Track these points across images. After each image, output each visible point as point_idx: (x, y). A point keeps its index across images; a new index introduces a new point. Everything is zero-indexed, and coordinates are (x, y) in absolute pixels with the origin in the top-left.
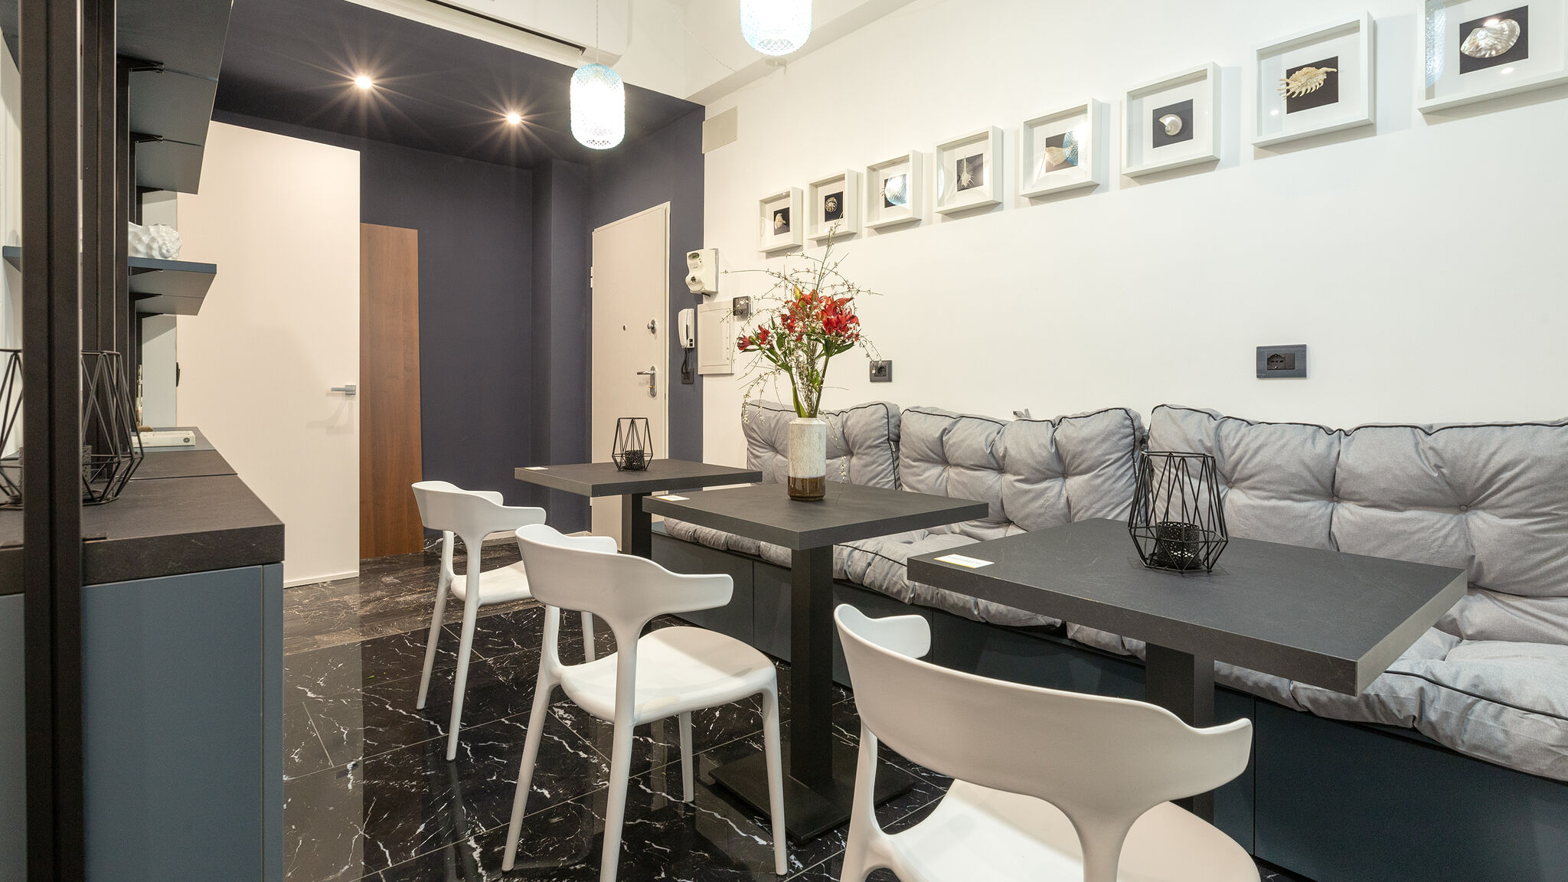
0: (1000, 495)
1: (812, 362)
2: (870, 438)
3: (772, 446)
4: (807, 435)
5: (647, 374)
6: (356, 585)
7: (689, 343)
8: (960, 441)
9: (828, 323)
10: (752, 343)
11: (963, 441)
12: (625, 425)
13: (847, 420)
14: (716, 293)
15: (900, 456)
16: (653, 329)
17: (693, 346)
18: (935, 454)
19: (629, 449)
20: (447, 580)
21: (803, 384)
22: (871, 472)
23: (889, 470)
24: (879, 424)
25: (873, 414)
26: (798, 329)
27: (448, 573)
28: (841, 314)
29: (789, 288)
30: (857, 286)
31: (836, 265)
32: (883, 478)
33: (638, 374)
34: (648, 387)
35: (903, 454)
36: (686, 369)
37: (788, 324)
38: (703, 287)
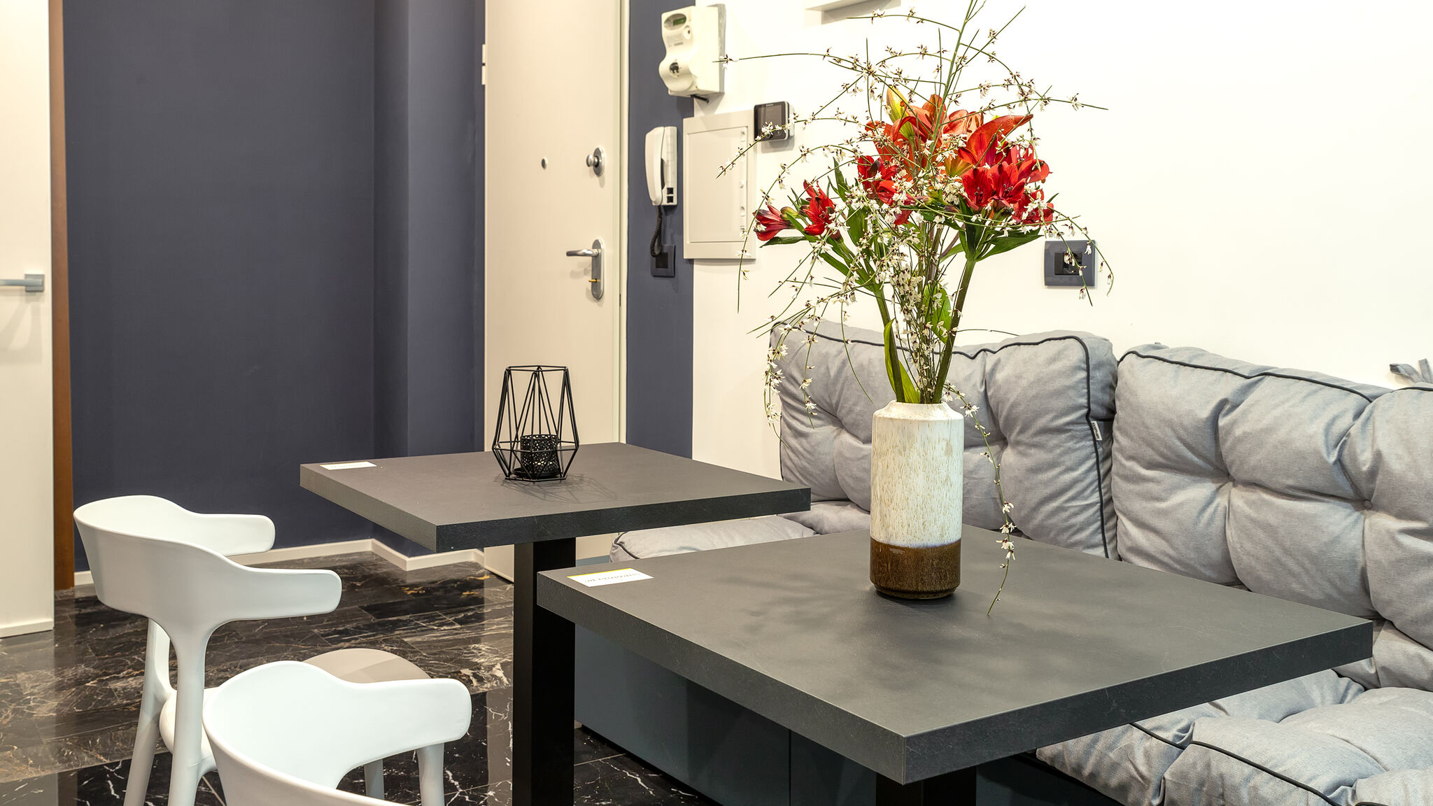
0: (1360, 559)
1: (930, 270)
2: (1047, 412)
3: (832, 414)
4: (918, 445)
5: (585, 255)
6: (50, 647)
7: (665, 195)
8: (1262, 430)
9: (975, 182)
10: (788, 224)
11: (1268, 430)
12: (521, 382)
13: (993, 370)
14: (720, 95)
15: (1116, 454)
16: (597, 167)
17: (675, 202)
18: (1199, 455)
19: (528, 432)
20: (156, 699)
21: (909, 323)
22: (1047, 483)
23: (1088, 481)
24: (1069, 382)
25: (1053, 360)
26: (900, 197)
27: (159, 687)
28: (1009, 160)
29: (877, 93)
30: (1040, 88)
31: (993, 35)
32: (1073, 499)
33: (570, 254)
34: (586, 281)
35: (1121, 450)
36: (660, 245)
37: (877, 183)
38: (692, 84)
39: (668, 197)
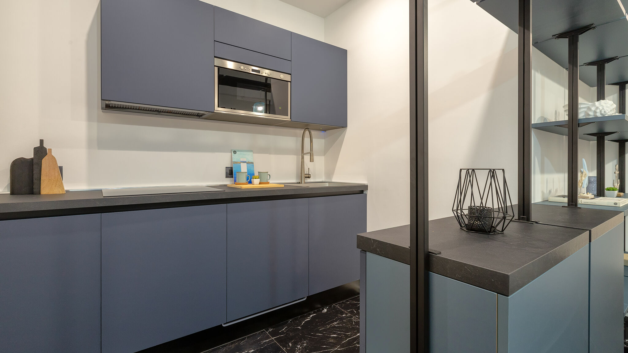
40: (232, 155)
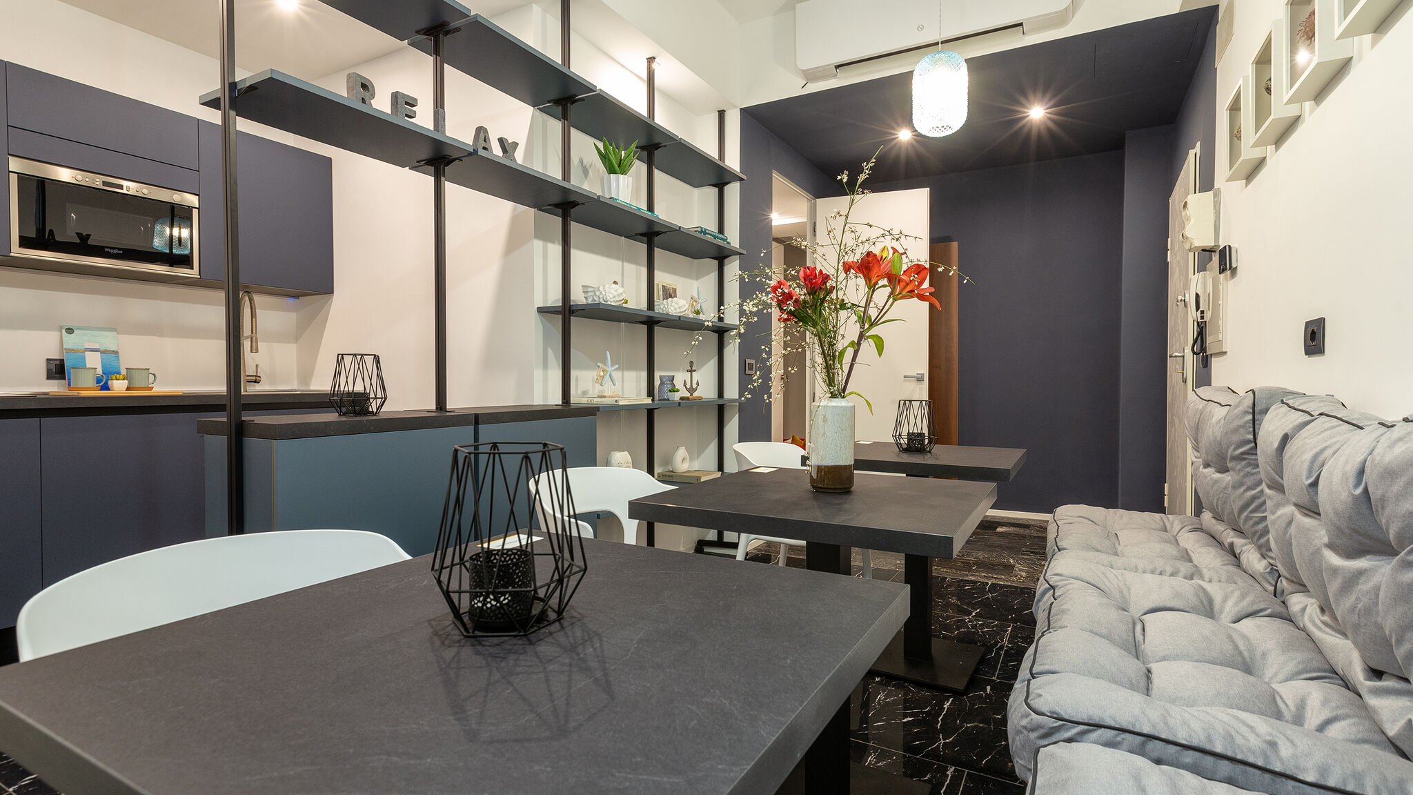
2: (1232, 445)
5: (1179, 356)
7: (1199, 316)
34: (1181, 372)
38: (1191, 244)
39: (1201, 316)
40: (63, 336)
